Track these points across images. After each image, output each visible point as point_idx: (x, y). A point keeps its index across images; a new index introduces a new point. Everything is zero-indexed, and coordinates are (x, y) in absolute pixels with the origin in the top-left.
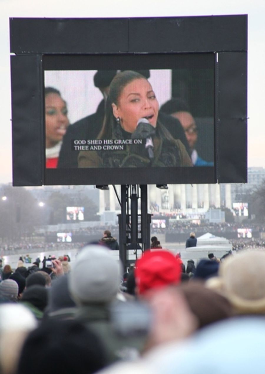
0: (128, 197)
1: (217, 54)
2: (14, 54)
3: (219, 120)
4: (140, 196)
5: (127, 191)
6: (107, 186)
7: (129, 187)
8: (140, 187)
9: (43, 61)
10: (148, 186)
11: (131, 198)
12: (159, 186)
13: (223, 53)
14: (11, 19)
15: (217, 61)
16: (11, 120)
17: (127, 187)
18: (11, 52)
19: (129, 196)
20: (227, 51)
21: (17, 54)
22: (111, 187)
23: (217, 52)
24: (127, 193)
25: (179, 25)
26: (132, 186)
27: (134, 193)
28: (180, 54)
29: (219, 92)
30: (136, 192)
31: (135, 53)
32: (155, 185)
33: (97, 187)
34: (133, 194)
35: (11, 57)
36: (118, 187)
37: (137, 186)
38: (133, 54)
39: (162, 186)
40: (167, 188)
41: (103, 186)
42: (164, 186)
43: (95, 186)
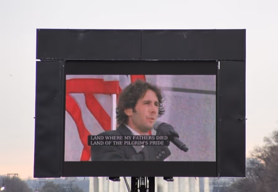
0: (137, 189)
1: (219, 62)
2: (39, 60)
3: (220, 120)
4: (148, 187)
5: (136, 183)
6: (119, 178)
7: (138, 180)
8: (148, 179)
9: (65, 66)
10: (156, 178)
11: (140, 188)
12: (165, 179)
13: (224, 61)
14: (38, 30)
15: (219, 68)
16: (34, 118)
17: (137, 179)
18: (37, 58)
19: (138, 187)
20: (228, 60)
21: (42, 60)
22: (121, 178)
23: (219, 61)
24: (136, 184)
25: (185, 37)
26: (141, 178)
27: (143, 184)
28: (187, 61)
29: (221, 95)
30: (145, 184)
31: (146, 60)
32: (163, 178)
33: (110, 179)
34: (141, 185)
35: (37, 62)
36: (129, 179)
37: (145, 178)
38: (145, 61)
39: (169, 178)
40: (173, 181)
41: (114, 178)
42: (171, 178)
43: (108, 177)
